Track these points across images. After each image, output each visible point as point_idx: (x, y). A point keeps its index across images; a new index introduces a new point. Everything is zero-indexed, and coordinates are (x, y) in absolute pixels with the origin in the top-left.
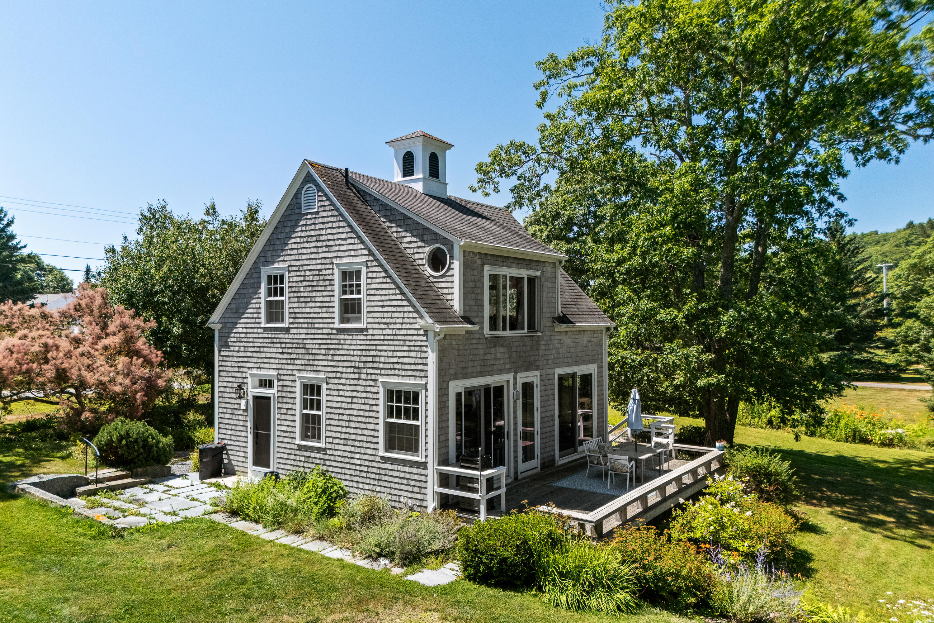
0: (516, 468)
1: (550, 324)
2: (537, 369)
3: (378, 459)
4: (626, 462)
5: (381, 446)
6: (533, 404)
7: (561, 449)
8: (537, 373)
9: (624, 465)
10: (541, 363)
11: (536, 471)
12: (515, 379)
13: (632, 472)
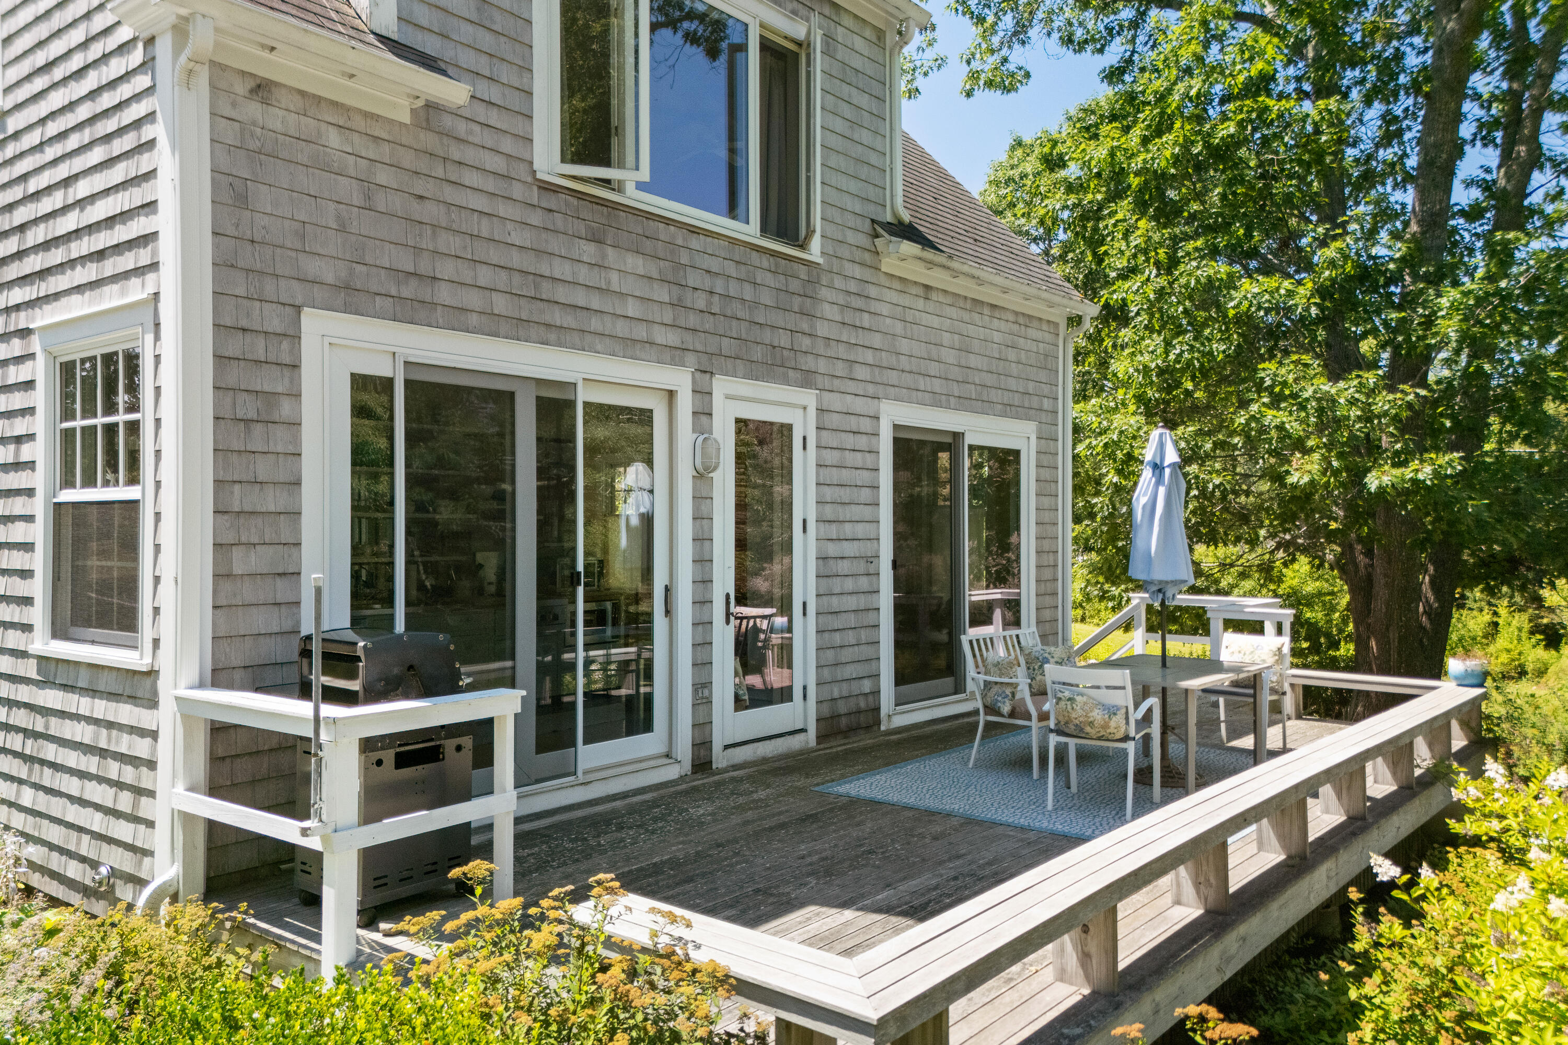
0: (702, 726)
1: (864, 241)
2: (807, 380)
3: (30, 669)
4: (1125, 698)
5: (38, 615)
6: (788, 505)
7: (901, 679)
8: (809, 398)
9: (1112, 711)
10: (822, 366)
11: (796, 743)
12: (702, 393)
13: (1147, 738)
